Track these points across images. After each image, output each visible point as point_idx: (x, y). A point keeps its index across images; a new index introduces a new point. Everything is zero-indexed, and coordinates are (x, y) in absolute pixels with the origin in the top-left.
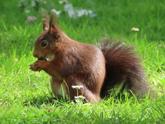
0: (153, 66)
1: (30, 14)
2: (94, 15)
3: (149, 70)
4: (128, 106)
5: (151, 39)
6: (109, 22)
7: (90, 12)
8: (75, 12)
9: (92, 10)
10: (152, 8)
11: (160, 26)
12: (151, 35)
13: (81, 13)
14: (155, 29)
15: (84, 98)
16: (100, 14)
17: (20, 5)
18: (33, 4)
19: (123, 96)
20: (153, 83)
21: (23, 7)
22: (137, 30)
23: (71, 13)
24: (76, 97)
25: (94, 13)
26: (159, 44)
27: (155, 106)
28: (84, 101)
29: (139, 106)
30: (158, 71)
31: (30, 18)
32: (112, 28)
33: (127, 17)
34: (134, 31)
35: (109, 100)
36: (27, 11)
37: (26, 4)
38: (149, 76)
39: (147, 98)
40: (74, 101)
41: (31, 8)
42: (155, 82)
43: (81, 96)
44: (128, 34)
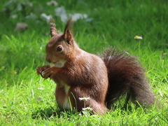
0: (159, 76)
1: (18, 20)
2: (90, 20)
3: (154, 81)
4: (135, 117)
5: (155, 47)
6: (108, 28)
7: (85, 16)
8: (68, 16)
9: (87, 14)
10: (155, 10)
11: (164, 32)
12: (155, 42)
13: (76, 17)
14: (159, 35)
15: (91, 109)
16: (97, 18)
17: (4, 9)
18: (20, 8)
19: (130, 108)
20: (159, 94)
21: (8, 12)
22: (141, 38)
23: (64, 18)
24: (83, 109)
25: (89, 17)
26: (164, 52)
28: (92, 113)
29: (146, 117)
30: (163, 81)
31: (20, 25)
32: (111, 35)
33: (127, 21)
34: (137, 40)
35: (116, 111)
36: (14, 17)
37: (11, 8)
38: (154, 86)
40: (82, 114)
41: (18, 13)
42: (161, 93)
43: (88, 108)
44: (130, 41)
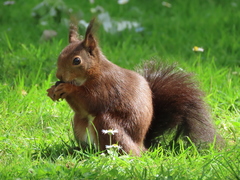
0: (224, 102)
1: (46, 28)
2: (141, 29)
3: (217, 108)
5: (222, 64)
6: (162, 39)
7: (136, 24)
8: (113, 25)
9: (138, 21)
10: (226, 19)
11: (235, 46)
12: (223, 57)
13: (122, 26)
14: (229, 50)
15: (119, 147)
16: (150, 27)
17: (33, 14)
18: (53, 13)
19: (177, 145)
20: (222, 127)
21: (38, 17)
22: (201, 50)
23: (107, 26)
24: (107, 147)
25: (142, 26)
26: (234, 70)
27: (223, 161)
28: (121, 153)
29: (200, 159)
30: (230, 110)
31: (47, 33)
32: (166, 48)
33: (188, 32)
34: (196, 52)
35: (156, 151)
36: (44, 23)
37: (42, 13)
38: (217, 116)
39: (212, 148)
40: (106, 152)
41: (49, 19)
42: (224, 125)
43: (115, 146)
44: (189, 56)
